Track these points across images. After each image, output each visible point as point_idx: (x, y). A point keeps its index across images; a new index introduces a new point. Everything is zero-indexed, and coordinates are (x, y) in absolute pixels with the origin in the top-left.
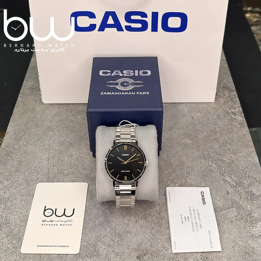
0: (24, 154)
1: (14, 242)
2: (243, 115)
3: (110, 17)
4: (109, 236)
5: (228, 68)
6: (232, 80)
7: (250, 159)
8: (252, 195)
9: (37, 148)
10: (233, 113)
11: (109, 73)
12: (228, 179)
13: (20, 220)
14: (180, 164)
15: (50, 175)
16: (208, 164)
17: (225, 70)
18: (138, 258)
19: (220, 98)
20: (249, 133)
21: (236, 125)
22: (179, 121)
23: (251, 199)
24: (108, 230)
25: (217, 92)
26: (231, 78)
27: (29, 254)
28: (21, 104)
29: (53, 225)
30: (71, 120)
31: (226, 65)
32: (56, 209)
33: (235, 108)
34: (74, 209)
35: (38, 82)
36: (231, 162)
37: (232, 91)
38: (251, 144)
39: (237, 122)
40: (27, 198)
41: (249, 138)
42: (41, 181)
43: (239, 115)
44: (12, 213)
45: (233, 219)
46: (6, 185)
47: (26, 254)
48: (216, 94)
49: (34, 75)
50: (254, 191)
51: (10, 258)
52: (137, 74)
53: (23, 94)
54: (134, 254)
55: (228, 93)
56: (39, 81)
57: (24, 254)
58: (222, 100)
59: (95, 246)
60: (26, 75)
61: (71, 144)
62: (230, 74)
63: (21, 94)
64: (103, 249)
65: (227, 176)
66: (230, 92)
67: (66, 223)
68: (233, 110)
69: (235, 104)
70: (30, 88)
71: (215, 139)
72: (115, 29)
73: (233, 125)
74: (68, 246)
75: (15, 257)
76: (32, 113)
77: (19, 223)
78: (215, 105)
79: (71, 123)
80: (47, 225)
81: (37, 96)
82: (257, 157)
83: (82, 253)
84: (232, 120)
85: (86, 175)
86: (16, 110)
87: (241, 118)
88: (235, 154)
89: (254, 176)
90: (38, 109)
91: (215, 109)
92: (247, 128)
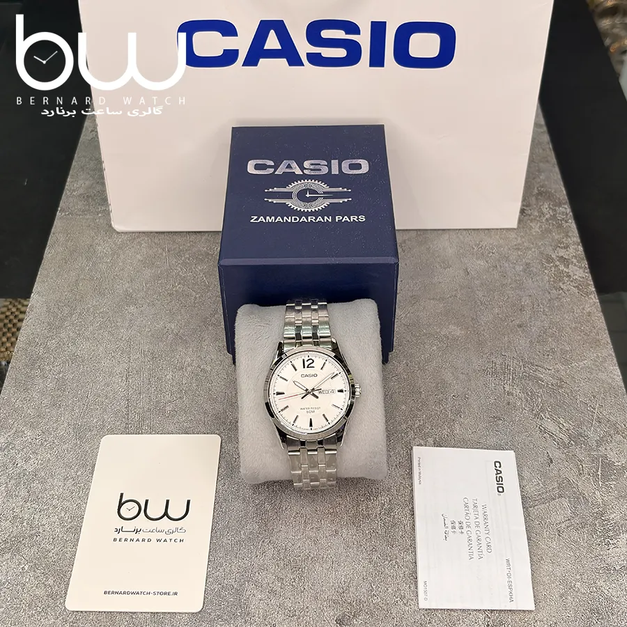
0: (70, 362)
1: (50, 582)
2: (585, 264)
3: (272, 33)
4: (272, 568)
5: (551, 146)
6: (559, 176)
7: (603, 376)
8: (607, 465)
9: (101, 349)
10: (562, 259)
11: (270, 167)
12: (551, 426)
13: (64, 526)
14: (437, 387)
15: (131, 417)
16: (504, 387)
17: (543, 150)
18: (340, 621)
19: (531, 222)
20: (600, 309)
21: (568, 290)
22: (435, 280)
23: (605, 478)
24: (270, 553)
25: (523, 205)
26: (557, 169)
27: (86, 612)
28: (62, 238)
29: (141, 540)
30: (181, 276)
31: (546, 138)
32: (147, 502)
33: (566, 247)
34: (188, 502)
35: (100, 180)
36: (557, 383)
37: (560, 205)
38: (605, 337)
39: (572, 281)
40: (79, 473)
41: (600, 321)
42: (112, 432)
43: (575, 265)
44: (44, 510)
45: (563, 525)
46: (30, 441)
47: (77, 612)
48: (522, 211)
49: (92, 163)
50: (612, 456)
51: (41, 622)
52: (335, 171)
53: (66, 212)
54: (331, 614)
55: (550, 208)
56: (103, 178)
57: (73, 612)
58: (536, 228)
59: (238, 592)
60: (74, 163)
61: (181, 338)
62: (554, 160)
63: (63, 210)
64: (257, 600)
65: (548, 418)
66: (556, 206)
67: (171, 536)
68: (562, 253)
69: (567, 236)
70: (84, 197)
71: (520, 326)
72: (284, 60)
73: (562, 289)
74: (176, 594)
75: (53, 620)
76: (88, 259)
77: (60, 536)
78: (519, 238)
79: (180, 283)
80: (126, 540)
81: (100, 215)
82: (619, 370)
83: (209, 609)
84: (560, 276)
85: (217, 417)
86: (51, 254)
87: (580, 272)
88: (566, 362)
89: (612, 418)
90: (103, 248)
91: (519, 249)
92: (594, 299)
